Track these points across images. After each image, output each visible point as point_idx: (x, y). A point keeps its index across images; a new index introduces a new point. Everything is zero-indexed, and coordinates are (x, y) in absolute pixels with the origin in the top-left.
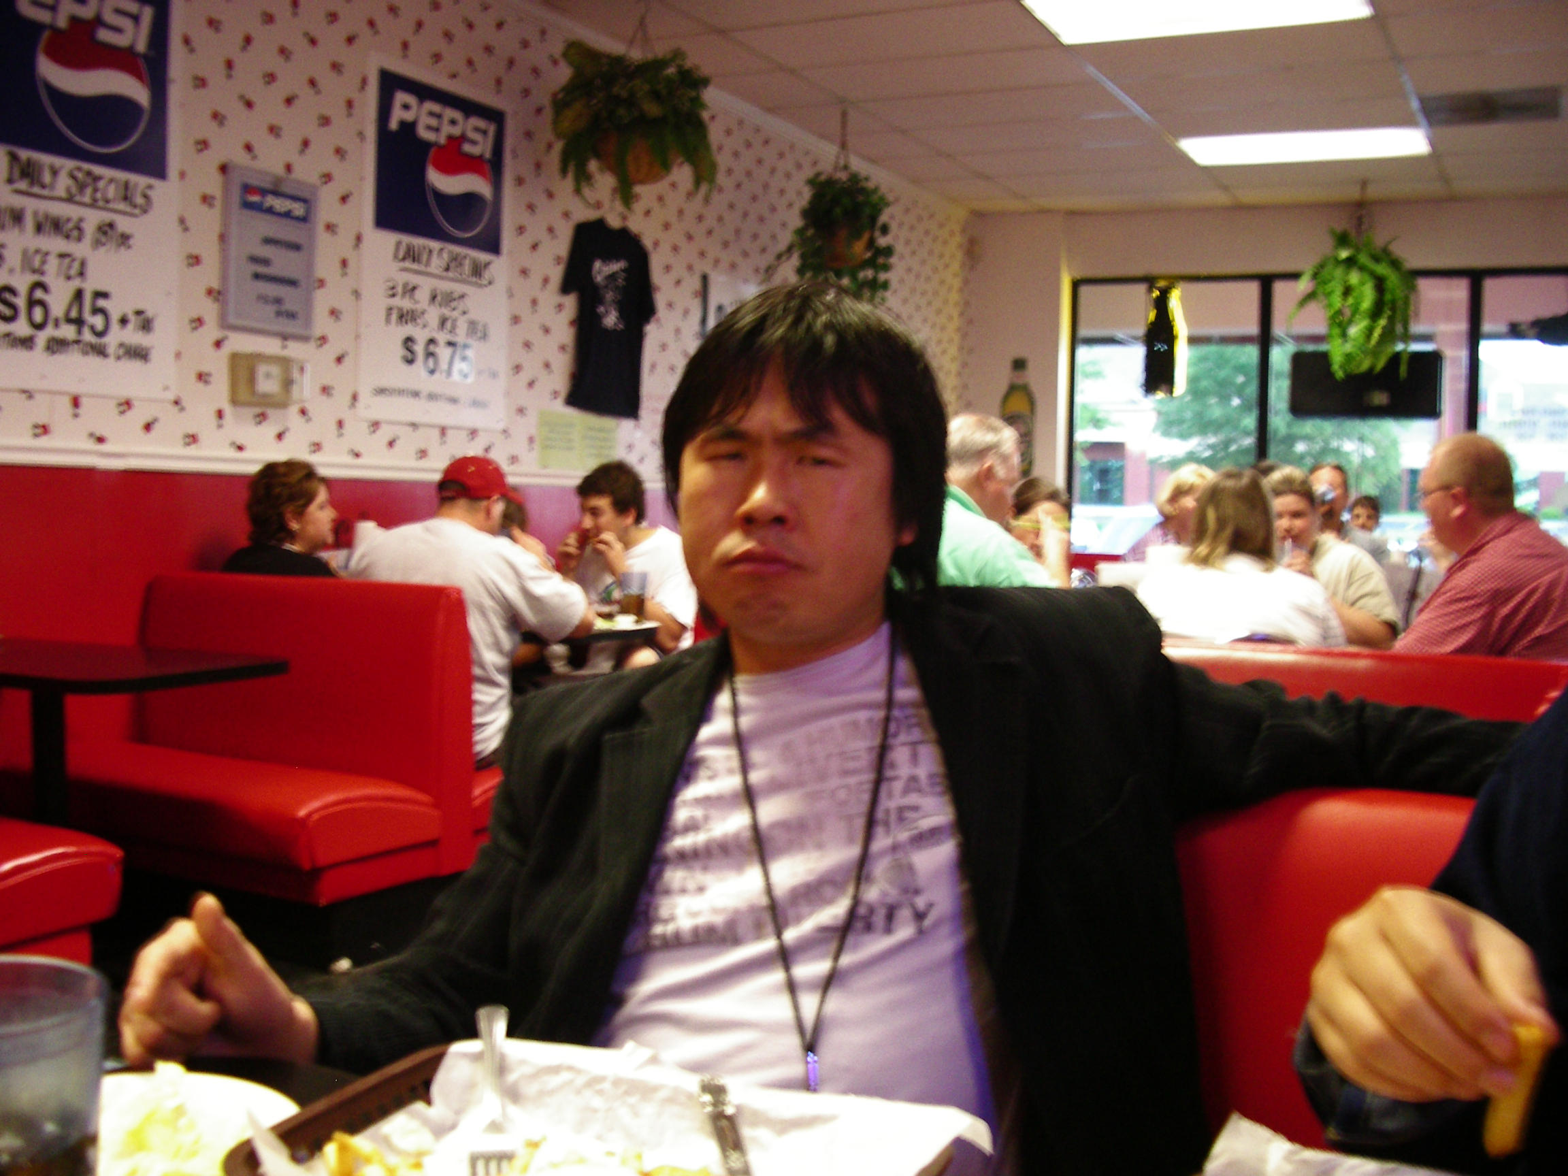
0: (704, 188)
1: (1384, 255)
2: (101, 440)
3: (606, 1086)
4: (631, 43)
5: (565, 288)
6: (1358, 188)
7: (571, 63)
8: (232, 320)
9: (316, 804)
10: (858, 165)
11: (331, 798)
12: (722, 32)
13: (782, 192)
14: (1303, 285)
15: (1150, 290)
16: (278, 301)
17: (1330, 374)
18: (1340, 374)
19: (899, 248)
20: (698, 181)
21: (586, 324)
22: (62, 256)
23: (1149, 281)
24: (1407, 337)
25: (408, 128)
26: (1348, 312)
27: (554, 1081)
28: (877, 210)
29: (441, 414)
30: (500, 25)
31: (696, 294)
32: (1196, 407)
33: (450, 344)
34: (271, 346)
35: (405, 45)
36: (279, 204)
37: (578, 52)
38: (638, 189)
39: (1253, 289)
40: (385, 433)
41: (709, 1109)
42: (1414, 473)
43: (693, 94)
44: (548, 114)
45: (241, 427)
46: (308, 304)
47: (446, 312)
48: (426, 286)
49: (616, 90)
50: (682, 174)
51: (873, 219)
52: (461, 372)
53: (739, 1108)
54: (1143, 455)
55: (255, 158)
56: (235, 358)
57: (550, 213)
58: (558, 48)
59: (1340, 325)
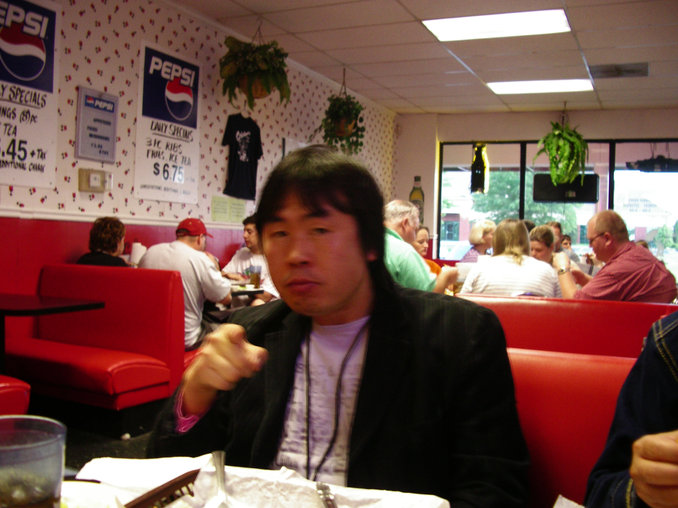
0: (285, 100)
1: (573, 133)
2: (22, 205)
3: (273, 487)
4: (254, 38)
5: (224, 143)
6: (563, 104)
7: (228, 46)
8: (80, 154)
9: (115, 366)
10: (349, 92)
11: (122, 363)
12: (293, 34)
13: (317, 104)
14: (540, 146)
15: (474, 147)
16: (100, 146)
17: (551, 183)
18: (555, 184)
19: (367, 128)
20: (282, 98)
21: (233, 159)
22: (6, 125)
23: (474, 143)
24: (584, 168)
25: (157, 73)
26: (558, 158)
27: (249, 485)
28: (358, 111)
29: (170, 197)
30: (197, 29)
31: (280, 147)
32: (490, 199)
33: (174, 166)
34: (97, 166)
35: (157, 37)
36: (101, 105)
37: (231, 41)
38: (256, 101)
39: (518, 147)
40: (145, 205)
41: (322, 497)
42: (582, 227)
43: (281, 60)
44: (218, 67)
45: (83, 201)
46: (113, 148)
47: (173, 153)
48: (164, 141)
49: (248, 57)
50: (276, 95)
51: (357, 115)
52: (179, 179)
53: (335, 496)
54: (467, 219)
55: (91, 84)
56: (81, 171)
57: (218, 111)
58: (222, 40)
59: (555, 163)
